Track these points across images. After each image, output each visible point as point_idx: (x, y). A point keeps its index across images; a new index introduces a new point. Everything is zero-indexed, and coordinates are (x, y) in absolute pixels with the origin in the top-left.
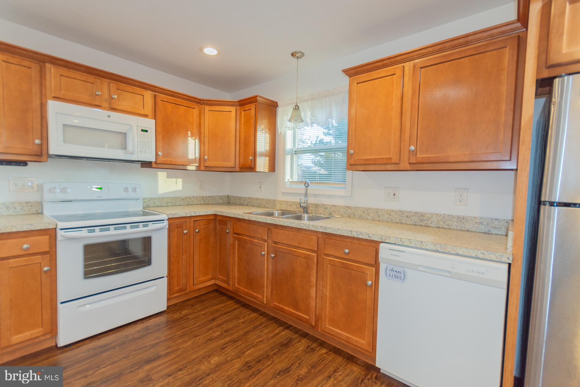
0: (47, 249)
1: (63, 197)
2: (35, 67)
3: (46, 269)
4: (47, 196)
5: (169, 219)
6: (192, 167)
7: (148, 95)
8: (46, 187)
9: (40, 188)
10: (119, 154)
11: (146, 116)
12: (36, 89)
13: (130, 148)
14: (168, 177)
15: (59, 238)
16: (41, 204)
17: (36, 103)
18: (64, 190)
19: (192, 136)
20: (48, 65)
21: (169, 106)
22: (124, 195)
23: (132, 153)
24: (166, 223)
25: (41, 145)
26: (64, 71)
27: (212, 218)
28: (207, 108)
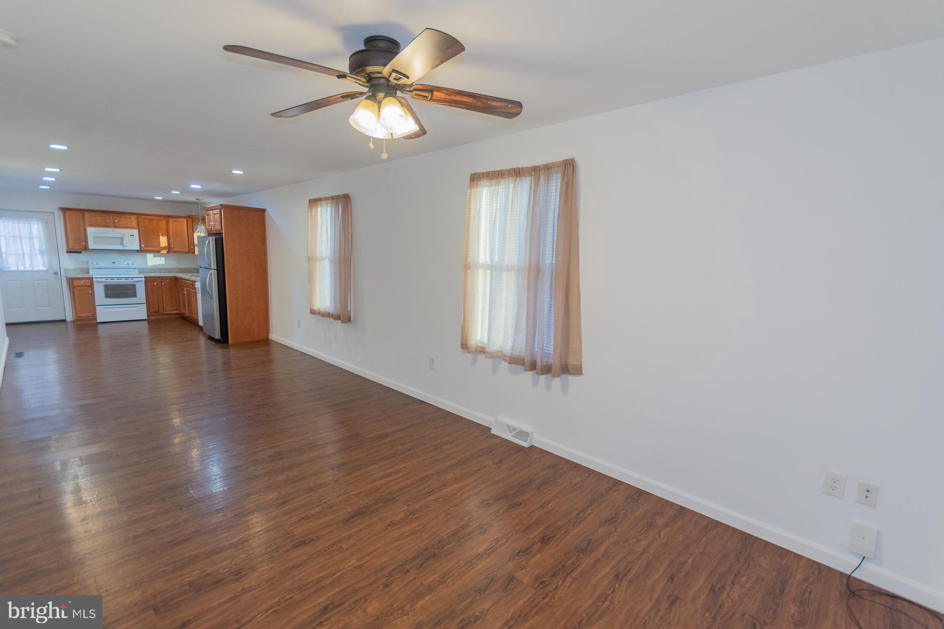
0: (90, 285)
1: (97, 266)
2: (81, 215)
3: (90, 292)
4: (90, 266)
5: (145, 277)
6: (164, 252)
7: (134, 218)
8: (90, 262)
9: (87, 262)
10: (120, 247)
11: (133, 228)
12: (82, 224)
13: (125, 244)
14: (154, 257)
15: (94, 281)
16: (88, 269)
17: (82, 229)
18: (97, 264)
19: (162, 235)
20: (86, 212)
21: (147, 222)
22: (127, 266)
23: (126, 246)
24: (143, 279)
25: (85, 245)
26: (92, 214)
27: (173, 278)
28: (171, 220)
